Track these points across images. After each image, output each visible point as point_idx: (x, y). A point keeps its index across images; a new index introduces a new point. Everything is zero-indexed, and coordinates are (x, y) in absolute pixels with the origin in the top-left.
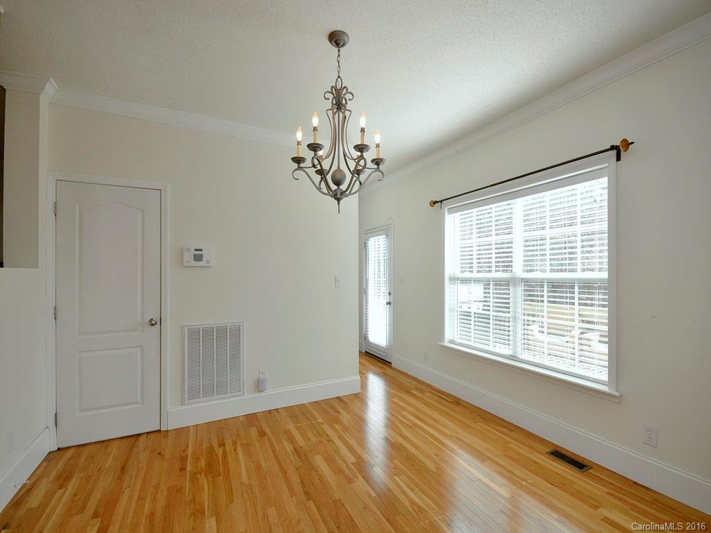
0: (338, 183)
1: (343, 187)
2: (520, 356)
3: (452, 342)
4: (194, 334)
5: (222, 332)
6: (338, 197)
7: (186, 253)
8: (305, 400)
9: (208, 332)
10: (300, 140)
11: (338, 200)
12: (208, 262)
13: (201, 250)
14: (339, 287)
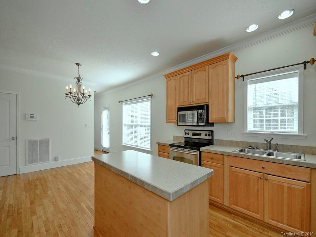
0: (79, 100)
1: (80, 102)
2: (138, 145)
3: (125, 144)
4: (30, 142)
5: (41, 142)
6: (79, 104)
7: (27, 116)
8: (74, 163)
9: (36, 142)
10: (67, 89)
11: (79, 105)
12: (36, 119)
13: (33, 115)
14: (87, 127)
